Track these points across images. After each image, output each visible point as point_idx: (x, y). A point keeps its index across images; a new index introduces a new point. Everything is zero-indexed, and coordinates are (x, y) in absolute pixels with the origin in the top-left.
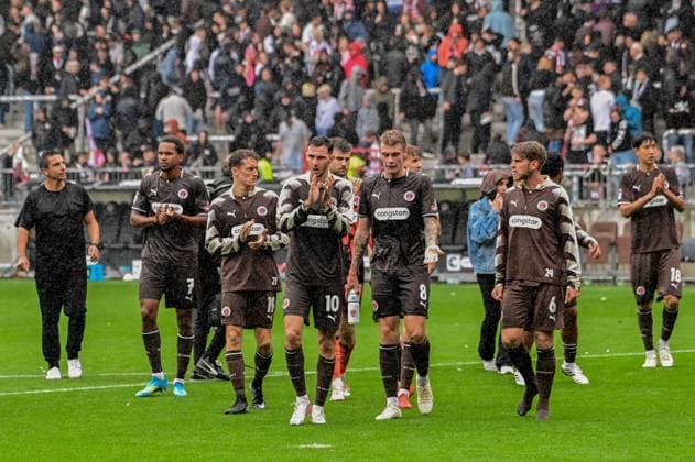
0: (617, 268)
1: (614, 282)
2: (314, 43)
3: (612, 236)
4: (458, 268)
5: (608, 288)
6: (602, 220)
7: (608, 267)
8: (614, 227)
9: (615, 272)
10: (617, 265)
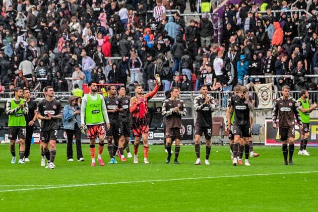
0: (223, 138)
1: (222, 143)
2: (88, 37)
3: (221, 123)
4: (152, 138)
5: (219, 147)
6: (216, 116)
7: (219, 137)
8: (222, 119)
9: (222, 139)
10: (223, 136)
